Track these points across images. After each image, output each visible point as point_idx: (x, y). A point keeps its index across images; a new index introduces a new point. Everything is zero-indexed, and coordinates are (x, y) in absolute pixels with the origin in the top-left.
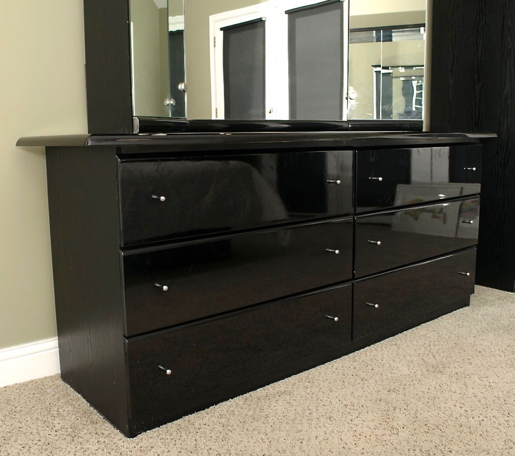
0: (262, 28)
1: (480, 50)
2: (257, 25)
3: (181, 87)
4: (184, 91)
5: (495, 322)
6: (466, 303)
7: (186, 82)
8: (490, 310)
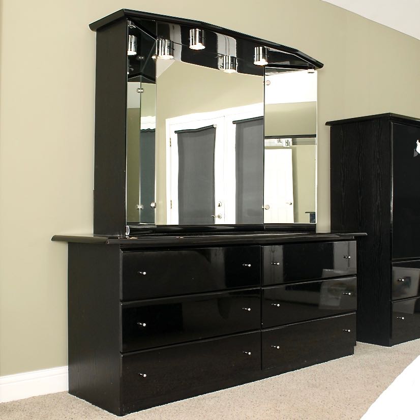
0: (213, 134)
1: (361, 174)
2: (210, 131)
3: (153, 205)
4: (154, 207)
5: (366, 363)
6: (351, 353)
7: (155, 202)
8: (366, 357)
